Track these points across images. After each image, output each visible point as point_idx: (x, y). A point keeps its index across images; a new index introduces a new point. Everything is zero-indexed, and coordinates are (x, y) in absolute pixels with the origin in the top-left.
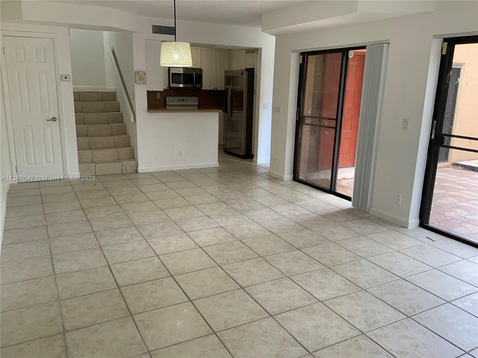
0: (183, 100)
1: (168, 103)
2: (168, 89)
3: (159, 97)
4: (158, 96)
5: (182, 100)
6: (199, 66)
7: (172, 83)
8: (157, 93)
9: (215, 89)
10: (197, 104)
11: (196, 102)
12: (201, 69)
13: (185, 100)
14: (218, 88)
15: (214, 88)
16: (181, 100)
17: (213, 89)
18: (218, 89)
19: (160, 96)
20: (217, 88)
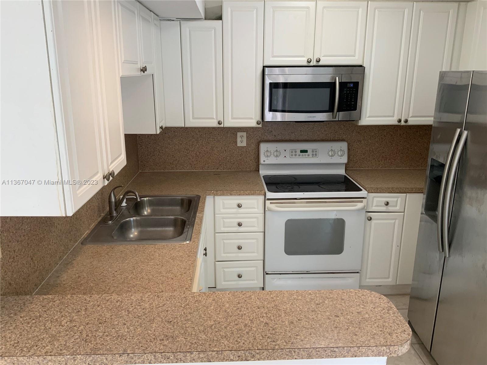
0: (306, 151)
1: (263, 159)
2: (260, 126)
3: (244, 144)
4: (242, 142)
5: (302, 151)
6: (356, 57)
7: (271, 110)
8: (239, 134)
9: (403, 123)
10: (344, 160)
11: (341, 156)
12: (361, 66)
13: (310, 152)
14: (409, 119)
15: (400, 121)
16: (299, 152)
17: (396, 123)
18: (410, 123)
19: (245, 140)
20: (406, 121)
